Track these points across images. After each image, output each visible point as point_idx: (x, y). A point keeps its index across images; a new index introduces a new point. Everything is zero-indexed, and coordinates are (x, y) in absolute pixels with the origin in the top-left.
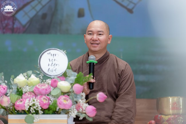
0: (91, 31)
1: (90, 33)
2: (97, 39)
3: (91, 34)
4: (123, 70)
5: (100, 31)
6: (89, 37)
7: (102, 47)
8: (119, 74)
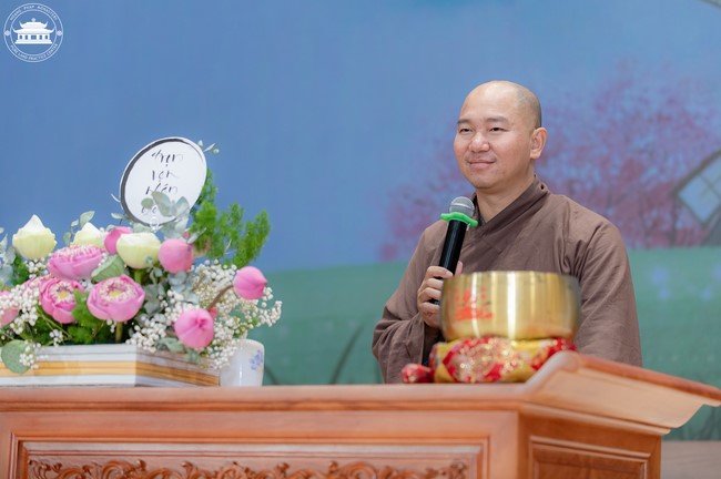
0: (466, 121)
1: (464, 126)
2: (486, 146)
3: (466, 130)
4: (580, 242)
5: (495, 120)
6: (460, 142)
7: (504, 173)
8: (567, 258)
